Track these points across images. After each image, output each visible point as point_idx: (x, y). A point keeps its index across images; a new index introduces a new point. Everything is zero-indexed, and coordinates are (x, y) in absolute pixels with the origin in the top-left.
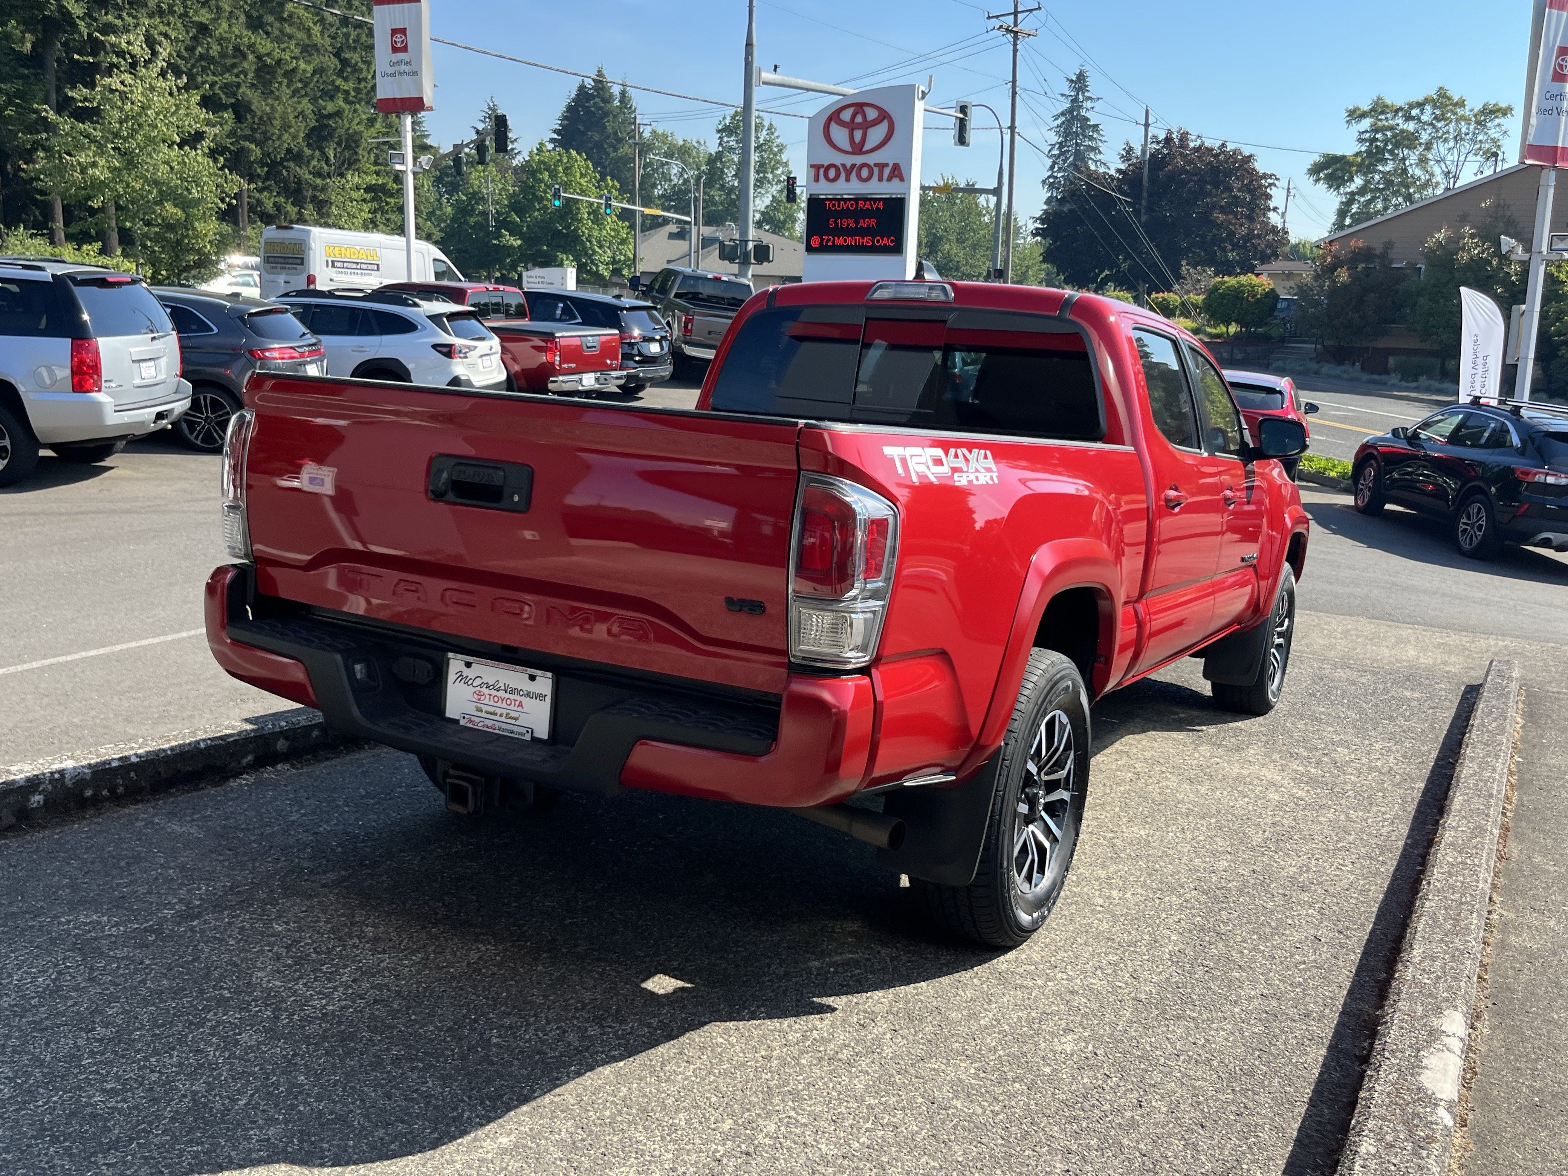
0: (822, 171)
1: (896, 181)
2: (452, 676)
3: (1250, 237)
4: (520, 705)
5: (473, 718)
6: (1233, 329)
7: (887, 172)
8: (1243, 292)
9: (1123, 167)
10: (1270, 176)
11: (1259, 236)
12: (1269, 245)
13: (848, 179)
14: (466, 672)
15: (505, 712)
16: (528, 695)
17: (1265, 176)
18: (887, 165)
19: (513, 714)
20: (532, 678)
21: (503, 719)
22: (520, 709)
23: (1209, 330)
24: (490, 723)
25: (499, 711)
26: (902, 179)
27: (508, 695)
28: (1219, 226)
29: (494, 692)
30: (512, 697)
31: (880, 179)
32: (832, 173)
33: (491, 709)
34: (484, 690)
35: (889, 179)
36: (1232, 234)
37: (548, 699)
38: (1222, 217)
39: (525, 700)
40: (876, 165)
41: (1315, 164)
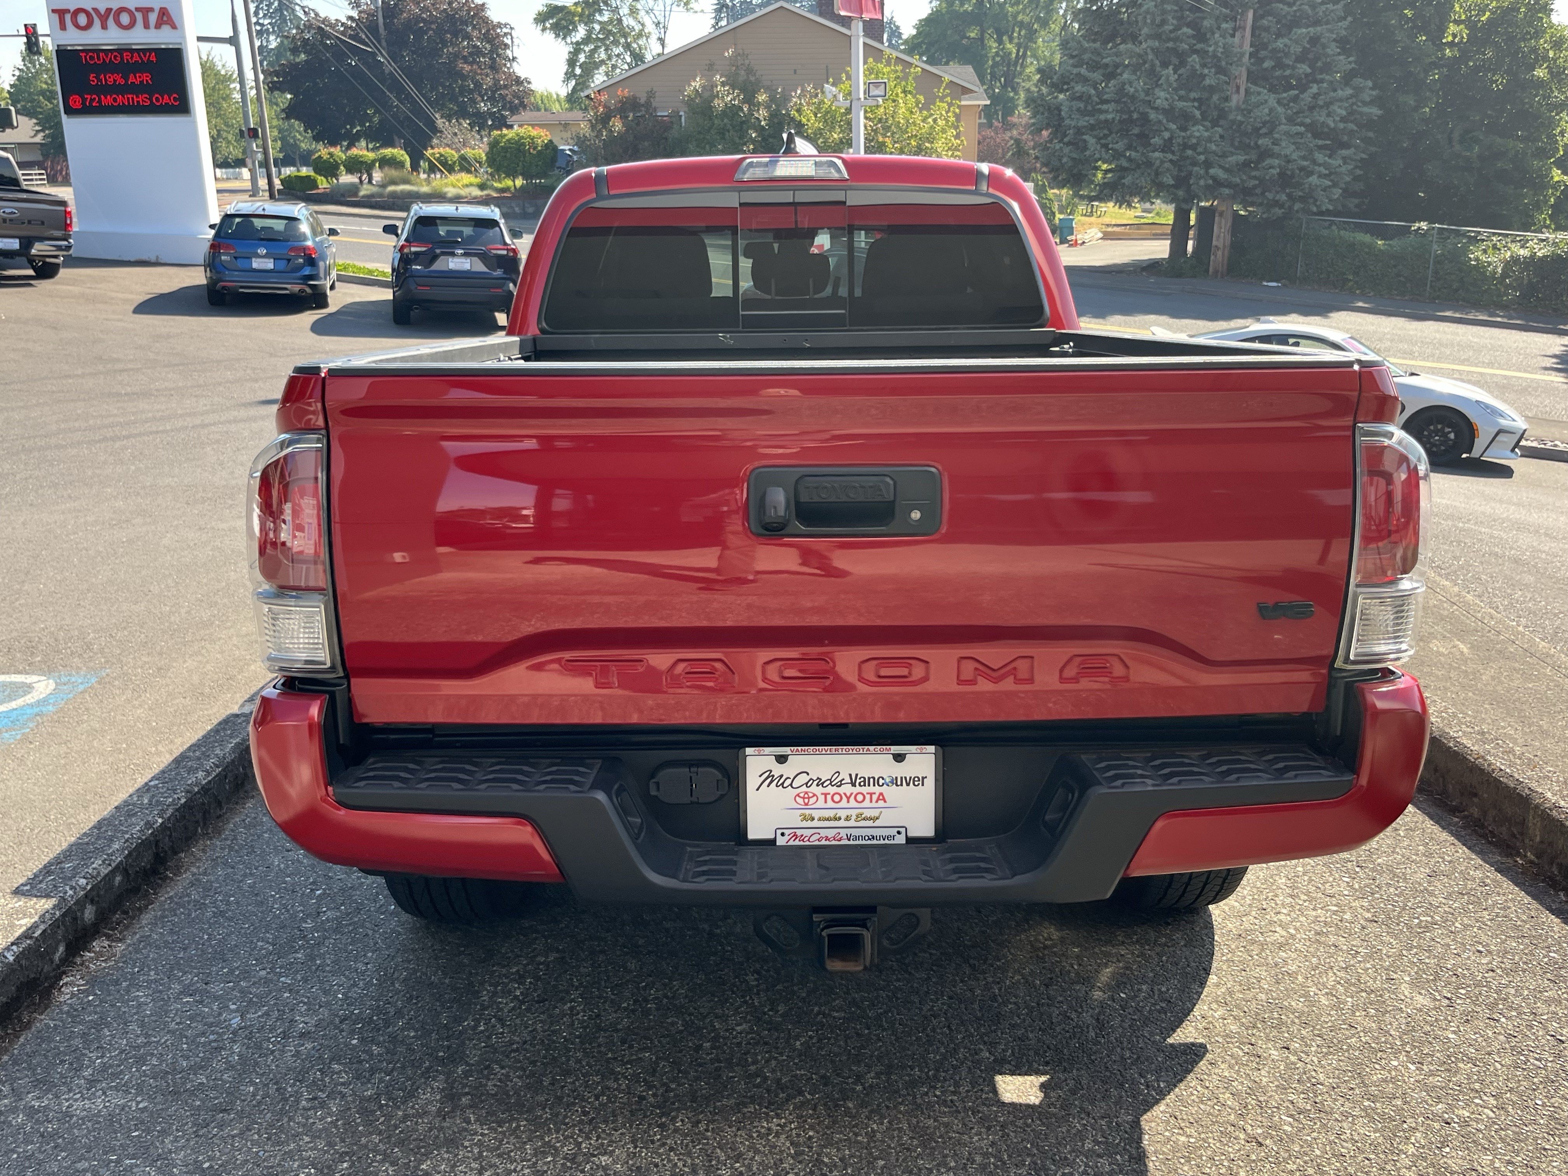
0: (68, 17)
1: (166, 28)
2: (752, 779)
3: (496, 87)
4: (881, 797)
5: (799, 832)
6: (519, 182)
7: (153, 18)
8: (524, 144)
9: (355, 14)
10: (505, 25)
11: (505, 87)
12: (516, 95)
13: (104, 27)
14: (778, 770)
15: (854, 813)
16: (894, 782)
17: (499, 25)
18: (151, 10)
19: (868, 813)
20: (899, 758)
21: (852, 823)
22: (881, 803)
23: (496, 185)
24: (831, 833)
25: (843, 814)
26: (174, 27)
27: (858, 789)
28: (464, 78)
29: (831, 790)
30: (865, 790)
31: (146, 26)
32: (82, 20)
33: (831, 813)
34: (814, 789)
35: (158, 26)
36: (478, 85)
37: (930, 783)
38: (467, 68)
39: (890, 792)
40: (137, 9)
41: (539, 14)
